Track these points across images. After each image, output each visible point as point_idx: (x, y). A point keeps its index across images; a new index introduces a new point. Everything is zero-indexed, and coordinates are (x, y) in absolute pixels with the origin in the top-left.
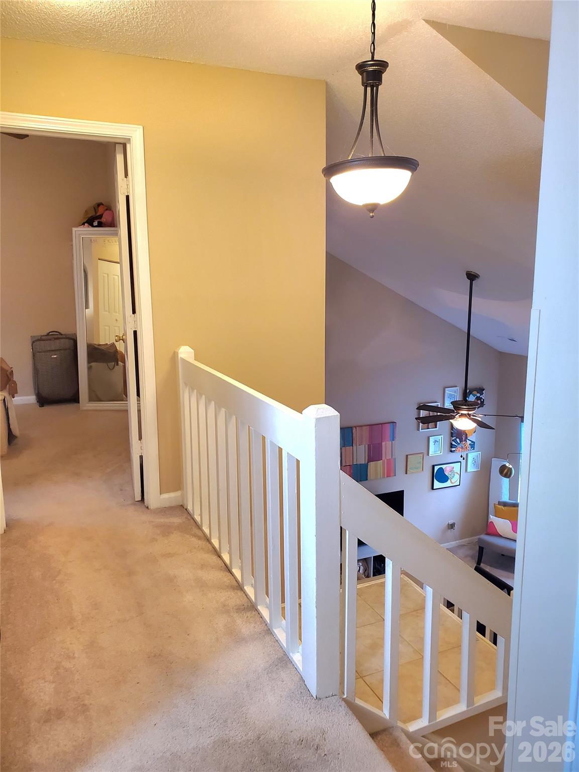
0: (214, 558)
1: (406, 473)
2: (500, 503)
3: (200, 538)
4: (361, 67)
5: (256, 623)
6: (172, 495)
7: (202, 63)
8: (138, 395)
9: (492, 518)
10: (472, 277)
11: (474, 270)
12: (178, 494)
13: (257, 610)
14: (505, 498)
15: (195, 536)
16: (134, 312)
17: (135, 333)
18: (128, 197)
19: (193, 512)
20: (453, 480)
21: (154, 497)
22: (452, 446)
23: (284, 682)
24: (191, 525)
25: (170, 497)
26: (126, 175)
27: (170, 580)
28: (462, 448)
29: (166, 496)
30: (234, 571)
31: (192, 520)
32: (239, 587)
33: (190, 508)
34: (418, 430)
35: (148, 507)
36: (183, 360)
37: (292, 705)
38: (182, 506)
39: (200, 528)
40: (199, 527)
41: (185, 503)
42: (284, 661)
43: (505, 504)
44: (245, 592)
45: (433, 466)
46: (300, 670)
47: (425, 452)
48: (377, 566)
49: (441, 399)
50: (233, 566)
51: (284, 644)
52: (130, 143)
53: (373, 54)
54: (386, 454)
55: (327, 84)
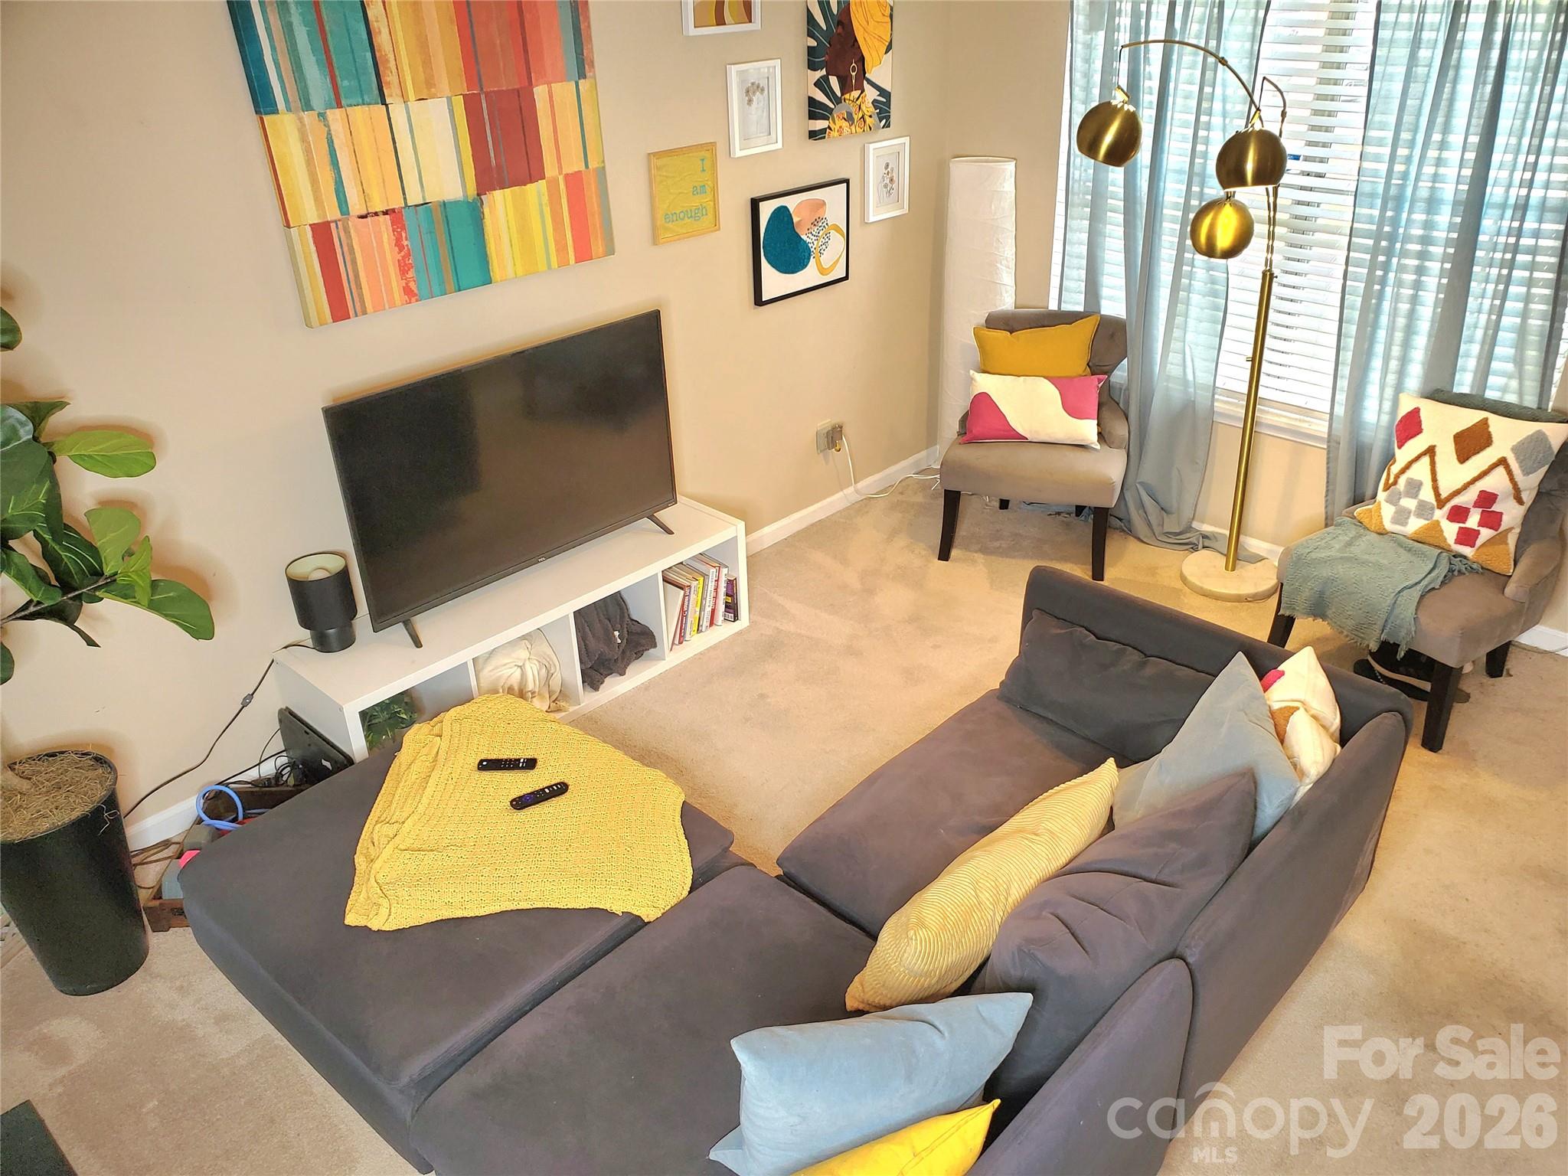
1: (655, 242)
2: (992, 322)
20: (827, 259)
22: (815, 109)
28: (850, 118)
43: (1009, 324)
45: (755, 204)
48: (592, 642)
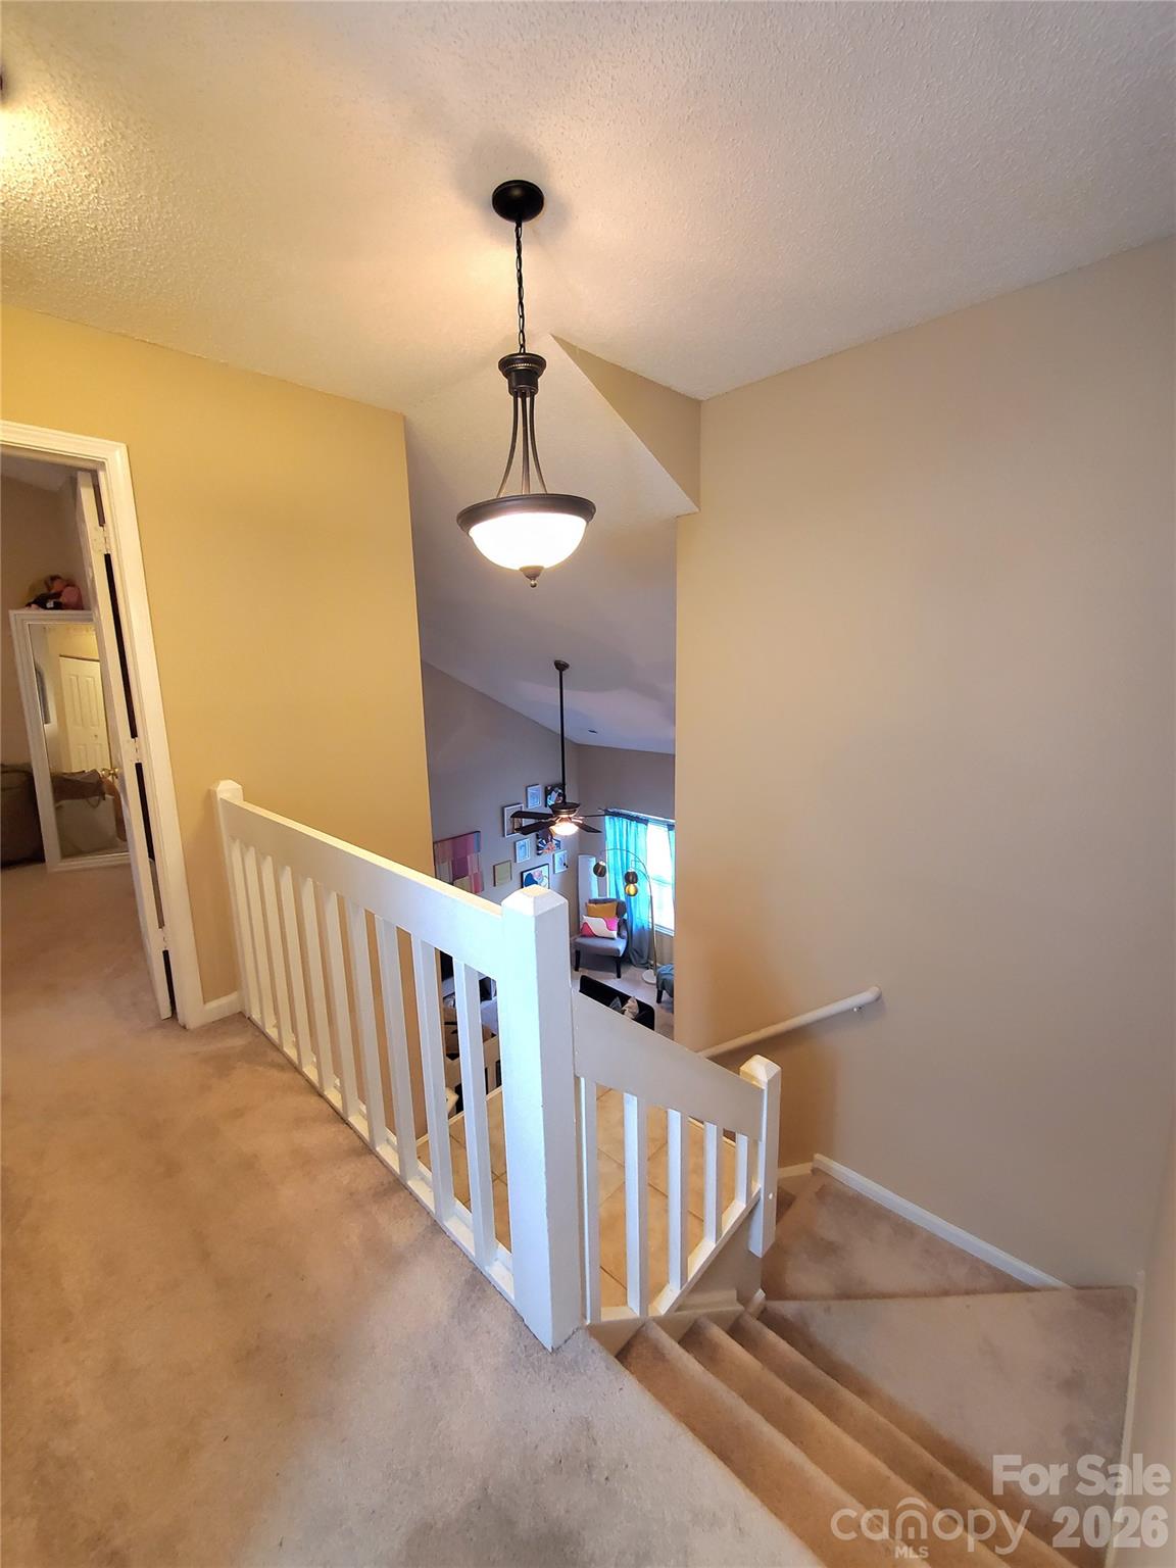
0: (312, 1101)
1: (495, 885)
2: (591, 901)
3: (281, 1068)
4: (506, 365)
5: (412, 1216)
6: (224, 1000)
7: (222, 361)
8: (151, 855)
9: (586, 919)
10: (561, 667)
11: (564, 659)
12: (233, 997)
13: (406, 1188)
14: (595, 896)
15: (274, 1065)
16: (134, 734)
17: (139, 767)
18: (108, 558)
19: (264, 1024)
21: (195, 1008)
22: (538, 848)
23: (492, 1334)
24: (264, 1049)
25: (222, 1005)
26: (102, 521)
27: (248, 1164)
28: (549, 849)
29: (213, 1004)
30: (352, 1119)
31: (262, 1036)
32: (367, 1149)
33: (256, 1016)
34: (504, 836)
35: (184, 1027)
36: (225, 802)
37: (519, 1382)
38: (241, 1014)
39: (278, 1050)
40: (278, 1048)
41: (246, 1008)
42: (477, 1283)
43: (596, 902)
44: (378, 1157)
45: (522, 873)
46: (510, 1297)
47: (512, 859)
49: (523, 800)
50: (349, 1113)
51: (472, 1251)
52: (105, 470)
53: (522, 346)
54: (472, 868)
55: (405, 417)
